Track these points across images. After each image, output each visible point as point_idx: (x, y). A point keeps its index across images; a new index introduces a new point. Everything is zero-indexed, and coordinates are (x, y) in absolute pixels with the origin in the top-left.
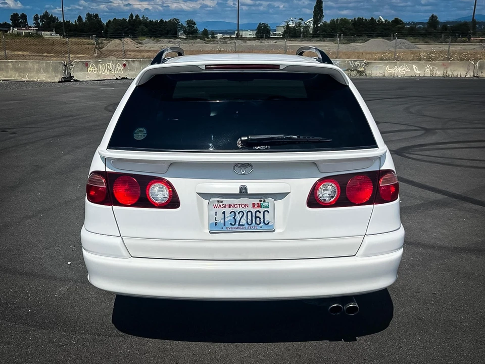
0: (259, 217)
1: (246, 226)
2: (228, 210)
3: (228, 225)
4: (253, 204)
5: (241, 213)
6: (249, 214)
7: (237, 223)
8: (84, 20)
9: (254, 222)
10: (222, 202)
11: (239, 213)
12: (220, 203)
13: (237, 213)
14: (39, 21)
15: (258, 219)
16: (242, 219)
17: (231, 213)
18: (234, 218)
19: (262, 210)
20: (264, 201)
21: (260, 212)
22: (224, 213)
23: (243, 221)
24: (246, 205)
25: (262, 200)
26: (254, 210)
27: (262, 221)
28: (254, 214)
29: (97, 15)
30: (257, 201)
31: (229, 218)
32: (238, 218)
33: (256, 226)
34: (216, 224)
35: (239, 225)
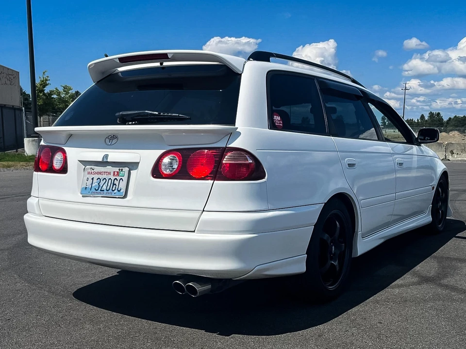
0: (115, 184)
1: (105, 191)
2: (96, 177)
3: (93, 190)
4: (114, 172)
5: (105, 180)
6: (110, 181)
7: (100, 189)
8: (426, 118)
9: (111, 188)
10: (93, 170)
11: (103, 180)
12: (92, 171)
13: (102, 180)
14: (386, 121)
15: (115, 186)
16: (104, 185)
17: (97, 179)
18: (99, 184)
19: (118, 178)
20: (122, 170)
21: (117, 180)
22: (93, 179)
23: (104, 187)
24: (109, 173)
25: (121, 168)
26: (113, 178)
27: (117, 188)
28: (113, 182)
29: (439, 114)
30: (117, 169)
31: (95, 184)
32: (101, 184)
33: (112, 192)
34: (86, 188)
35: (101, 190)
